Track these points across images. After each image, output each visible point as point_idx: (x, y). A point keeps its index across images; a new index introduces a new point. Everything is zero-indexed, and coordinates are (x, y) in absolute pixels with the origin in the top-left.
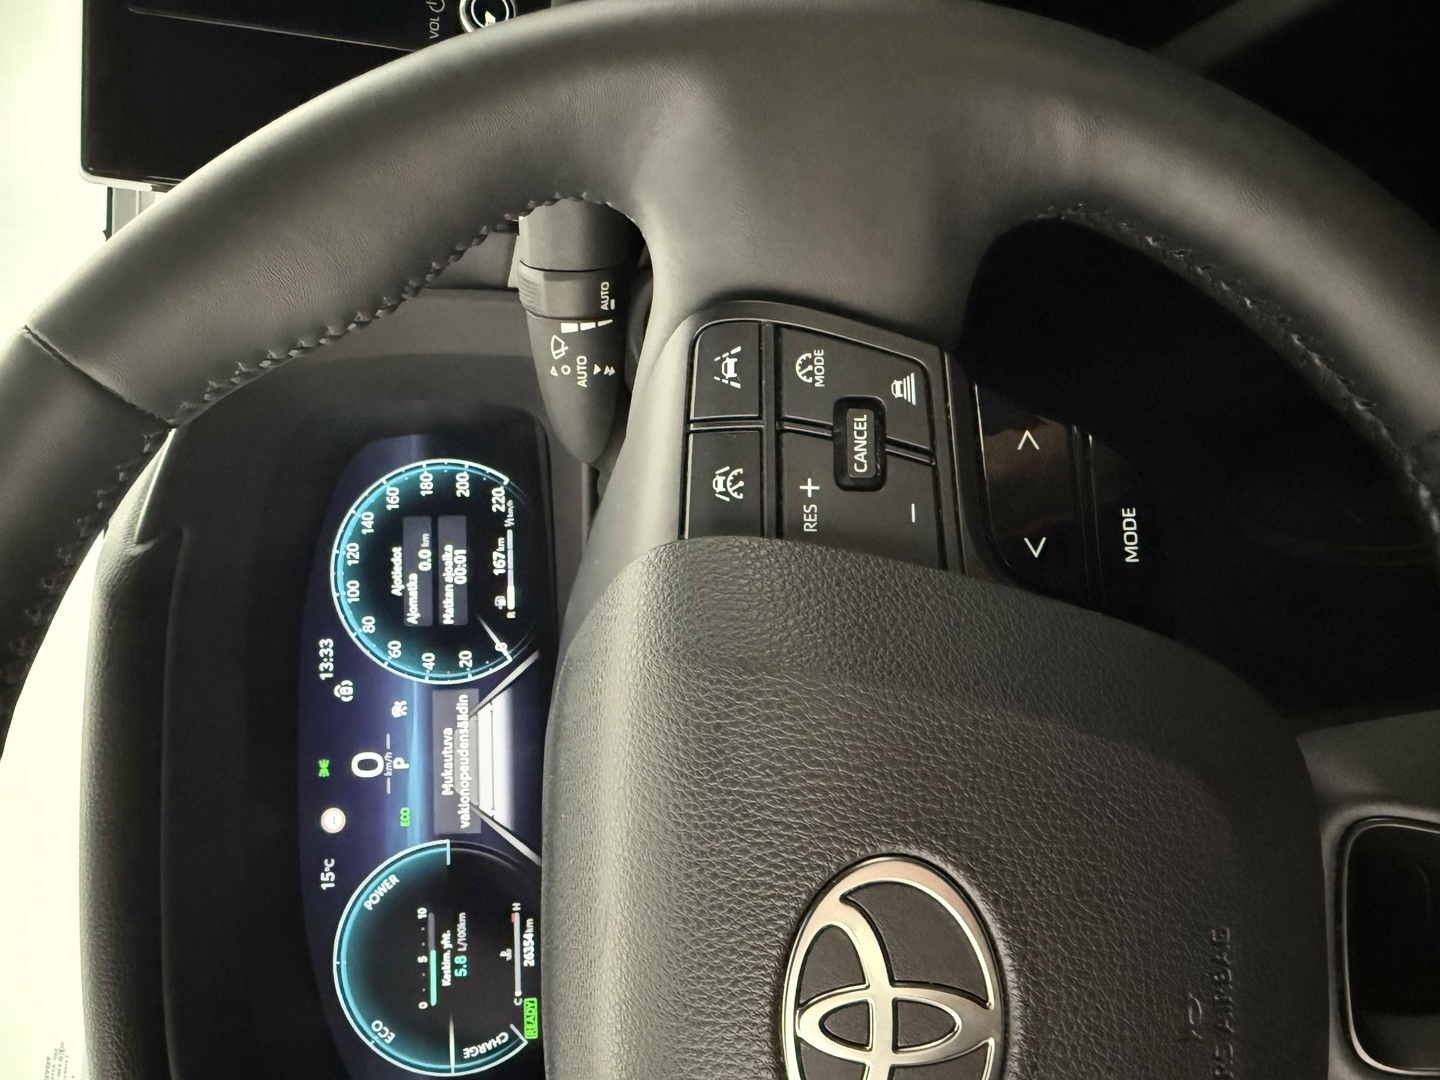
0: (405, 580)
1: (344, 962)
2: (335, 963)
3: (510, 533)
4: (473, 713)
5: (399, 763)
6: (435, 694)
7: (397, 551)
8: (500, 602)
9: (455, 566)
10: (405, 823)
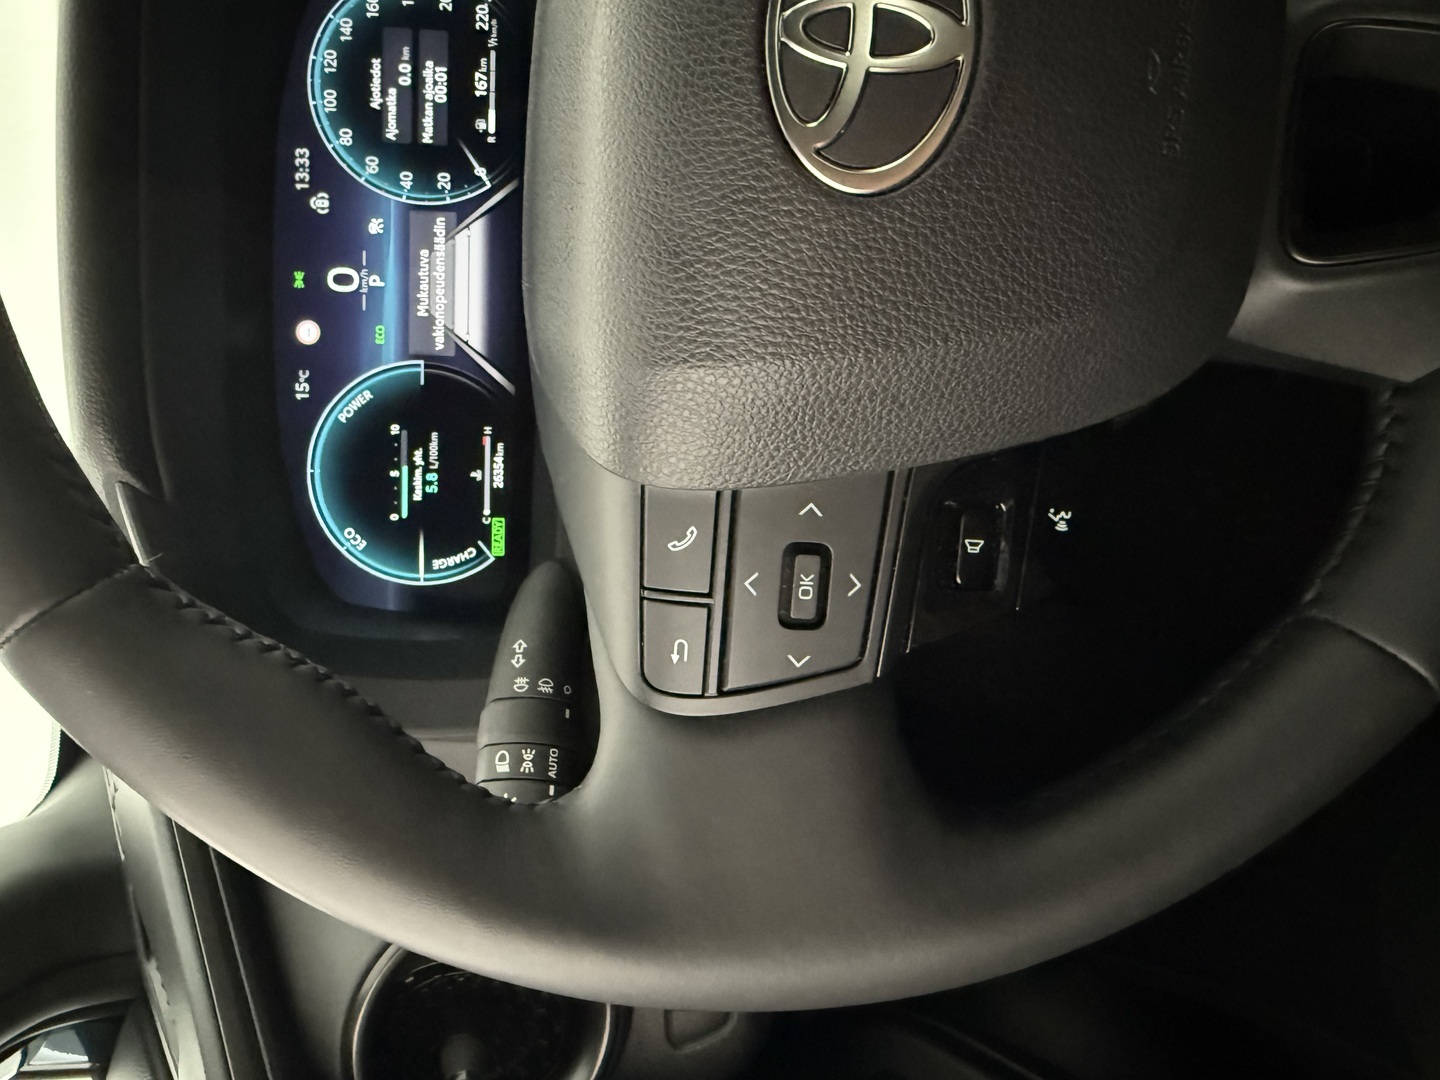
0: (384, 93)
1: (317, 471)
2: (309, 471)
3: (493, 54)
4: (450, 236)
5: (374, 281)
6: (413, 214)
7: (376, 62)
8: (480, 125)
9: (435, 83)
10: (379, 340)
